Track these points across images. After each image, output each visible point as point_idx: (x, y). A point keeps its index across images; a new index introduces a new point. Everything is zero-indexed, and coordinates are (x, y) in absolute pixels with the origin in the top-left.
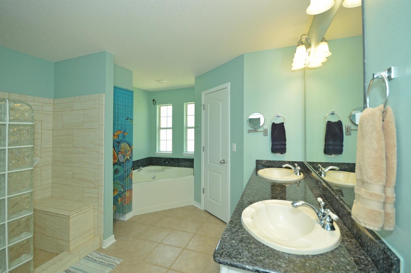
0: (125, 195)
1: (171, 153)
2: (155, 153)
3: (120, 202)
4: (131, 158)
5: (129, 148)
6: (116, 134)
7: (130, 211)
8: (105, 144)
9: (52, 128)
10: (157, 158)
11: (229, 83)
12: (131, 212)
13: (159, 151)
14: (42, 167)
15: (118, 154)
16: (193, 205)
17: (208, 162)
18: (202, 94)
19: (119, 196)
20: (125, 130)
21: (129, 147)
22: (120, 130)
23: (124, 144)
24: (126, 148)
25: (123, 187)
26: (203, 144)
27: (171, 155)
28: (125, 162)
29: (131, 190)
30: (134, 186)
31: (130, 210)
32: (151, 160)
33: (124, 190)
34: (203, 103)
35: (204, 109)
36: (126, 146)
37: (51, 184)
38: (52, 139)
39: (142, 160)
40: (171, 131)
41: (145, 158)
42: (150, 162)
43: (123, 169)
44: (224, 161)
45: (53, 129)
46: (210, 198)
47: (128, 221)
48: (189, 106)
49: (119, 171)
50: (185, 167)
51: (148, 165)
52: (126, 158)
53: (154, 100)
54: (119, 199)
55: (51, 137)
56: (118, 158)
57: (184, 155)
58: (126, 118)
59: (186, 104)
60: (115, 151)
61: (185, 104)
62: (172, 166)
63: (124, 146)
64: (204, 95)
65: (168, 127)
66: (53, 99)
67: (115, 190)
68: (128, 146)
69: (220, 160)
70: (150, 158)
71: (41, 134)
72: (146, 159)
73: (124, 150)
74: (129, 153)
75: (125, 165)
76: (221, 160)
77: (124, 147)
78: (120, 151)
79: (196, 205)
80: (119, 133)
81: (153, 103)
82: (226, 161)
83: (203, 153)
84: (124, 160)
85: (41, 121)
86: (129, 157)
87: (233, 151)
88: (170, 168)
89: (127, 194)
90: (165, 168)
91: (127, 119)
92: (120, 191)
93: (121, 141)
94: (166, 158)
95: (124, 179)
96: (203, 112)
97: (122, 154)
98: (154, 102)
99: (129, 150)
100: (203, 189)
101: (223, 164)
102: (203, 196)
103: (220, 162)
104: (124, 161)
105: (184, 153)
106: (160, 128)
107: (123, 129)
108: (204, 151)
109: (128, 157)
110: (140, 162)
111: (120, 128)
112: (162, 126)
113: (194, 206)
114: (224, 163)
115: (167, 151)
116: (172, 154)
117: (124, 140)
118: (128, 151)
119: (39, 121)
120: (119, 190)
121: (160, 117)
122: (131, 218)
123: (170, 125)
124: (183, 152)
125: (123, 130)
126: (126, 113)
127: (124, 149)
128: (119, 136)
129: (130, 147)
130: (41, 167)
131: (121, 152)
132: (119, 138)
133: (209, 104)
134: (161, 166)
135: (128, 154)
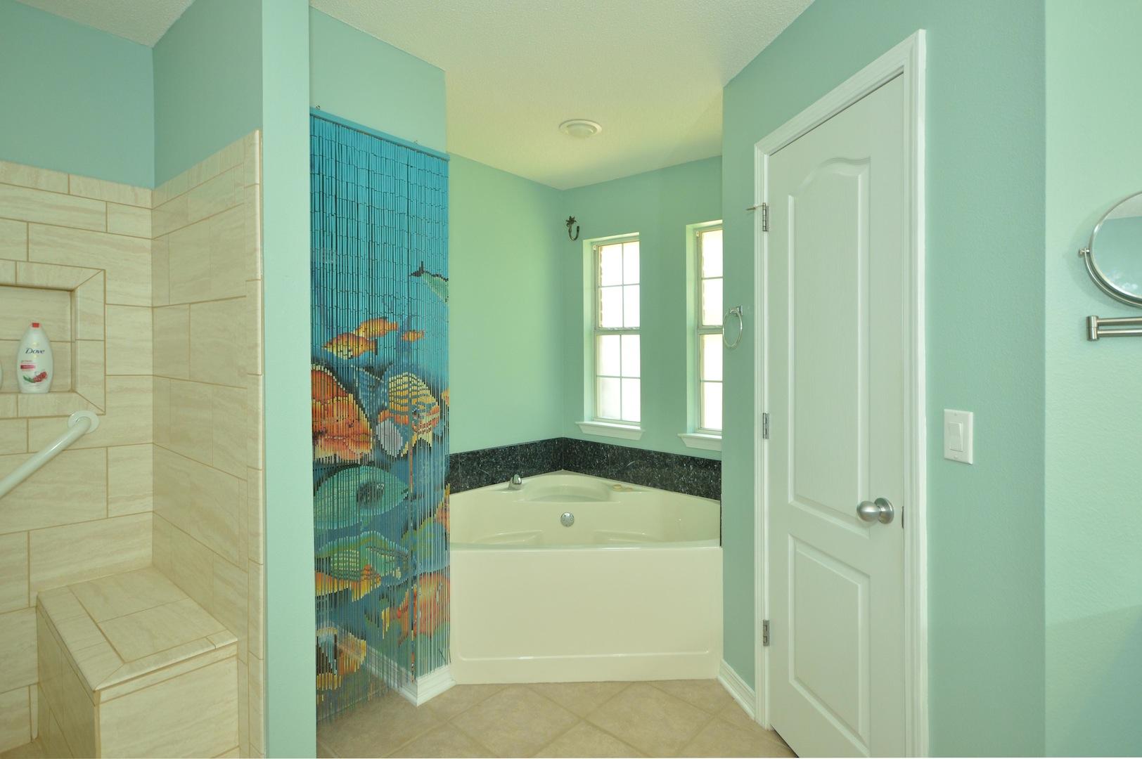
0: (415, 596)
1: (639, 428)
2: (577, 423)
3: (388, 625)
4: (440, 438)
5: (431, 400)
6: (362, 334)
7: (439, 665)
8: (264, 371)
9: (148, 303)
10: (586, 443)
11: (922, 33)
12: (444, 668)
13: (595, 418)
14: (110, 450)
15: (373, 422)
16: (717, 683)
17: (791, 499)
18: (757, 153)
19: (385, 600)
20: (409, 318)
21: (428, 392)
22: (385, 318)
23: (406, 379)
24: (415, 397)
25: (401, 559)
26: (763, 403)
27: (638, 439)
28: (410, 457)
29: (442, 575)
30: (457, 558)
31: (440, 656)
32: (565, 451)
33: (404, 573)
34: (762, 195)
35: (766, 229)
36: (415, 388)
37: (150, 516)
38: (150, 345)
39: (527, 446)
40: (636, 339)
41: (542, 441)
42: (561, 457)
43: (401, 485)
44: (883, 510)
45: (153, 308)
46: (798, 679)
47: (425, 706)
48: (707, 237)
49: (380, 494)
50: (691, 493)
51: (554, 467)
52: (415, 439)
53: (571, 221)
54: (385, 614)
55: (149, 334)
56: (376, 437)
57: (689, 444)
58: (415, 269)
59: (695, 229)
60: (361, 406)
61: (689, 227)
62: (642, 484)
63: (406, 386)
64: (766, 157)
65: (627, 325)
66: (149, 192)
67: (365, 572)
68: (425, 386)
69: (859, 502)
70: (560, 440)
71: (103, 322)
72: (546, 443)
73: (406, 405)
74: (430, 418)
75: (410, 469)
76: (866, 499)
77: (406, 393)
78: (383, 408)
79: (732, 684)
80: (378, 328)
81: (570, 232)
82: (895, 508)
83: (762, 448)
84: (403, 447)
85: (102, 272)
86: (431, 433)
87: (949, 454)
88: (631, 490)
89: (425, 592)
90: (613, 487)
91: (417, 274)
92: (390, 578)
93: (390, 364)
94: (618, 447)
95: (407, 529)
96: (762, 242)
97: (392, 419)
98: (574, 227)
99: (430, 406)
100: (766, 625)
101: (879, 526)
102: (762, 656)
103: (860, 510)
104: (405, 452)
105: (690, 434)
106: (598, 331)
107: (401, 316)
108: (766, 434)
109: (428, 438)
110: (522, 456)
111: (381, 309)
112: (606, 323)
113: (721, 685)
114: (887, 518)
115: (623, 419)
116: (640, 435)
117: (405, 361)
118: (424, 411)
119: (92, 272)
120: (383, 575)
121: (596, 287)
122: (442, 694)
123: (634, 321)
124: (685, 430)
125: (398, 319)
126: (414, 246)
127: (406, 401)
128: (381, 342)
129: (435, 392)
130: (107, 447)
131: (391, 411)
132: (381, 352)
133: (791, 199)
134: (600, 476)
135: (424, 421)
